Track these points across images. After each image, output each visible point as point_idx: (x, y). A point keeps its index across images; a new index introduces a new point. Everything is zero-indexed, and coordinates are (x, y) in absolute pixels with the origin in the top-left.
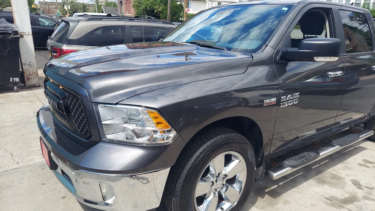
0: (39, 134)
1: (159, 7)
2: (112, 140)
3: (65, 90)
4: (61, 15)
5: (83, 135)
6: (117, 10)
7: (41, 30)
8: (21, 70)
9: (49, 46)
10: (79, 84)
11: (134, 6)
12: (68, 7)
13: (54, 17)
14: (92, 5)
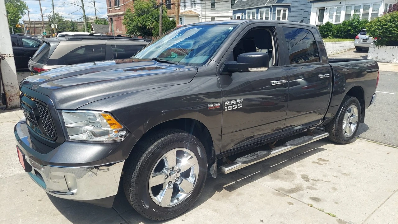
0: (16, 143)
1: (151, 24)
2: (75, 140)
3: (36, 102)
4: (47, 34)
5: (52, 138)
6: (107, 28)
7: (25, 51)
8: (2, 92)
9: (31, 67)
10: (46, 95)
11: (124, 23)
12: (55, 26)
13: (39, 37)
14: (81, 23)
